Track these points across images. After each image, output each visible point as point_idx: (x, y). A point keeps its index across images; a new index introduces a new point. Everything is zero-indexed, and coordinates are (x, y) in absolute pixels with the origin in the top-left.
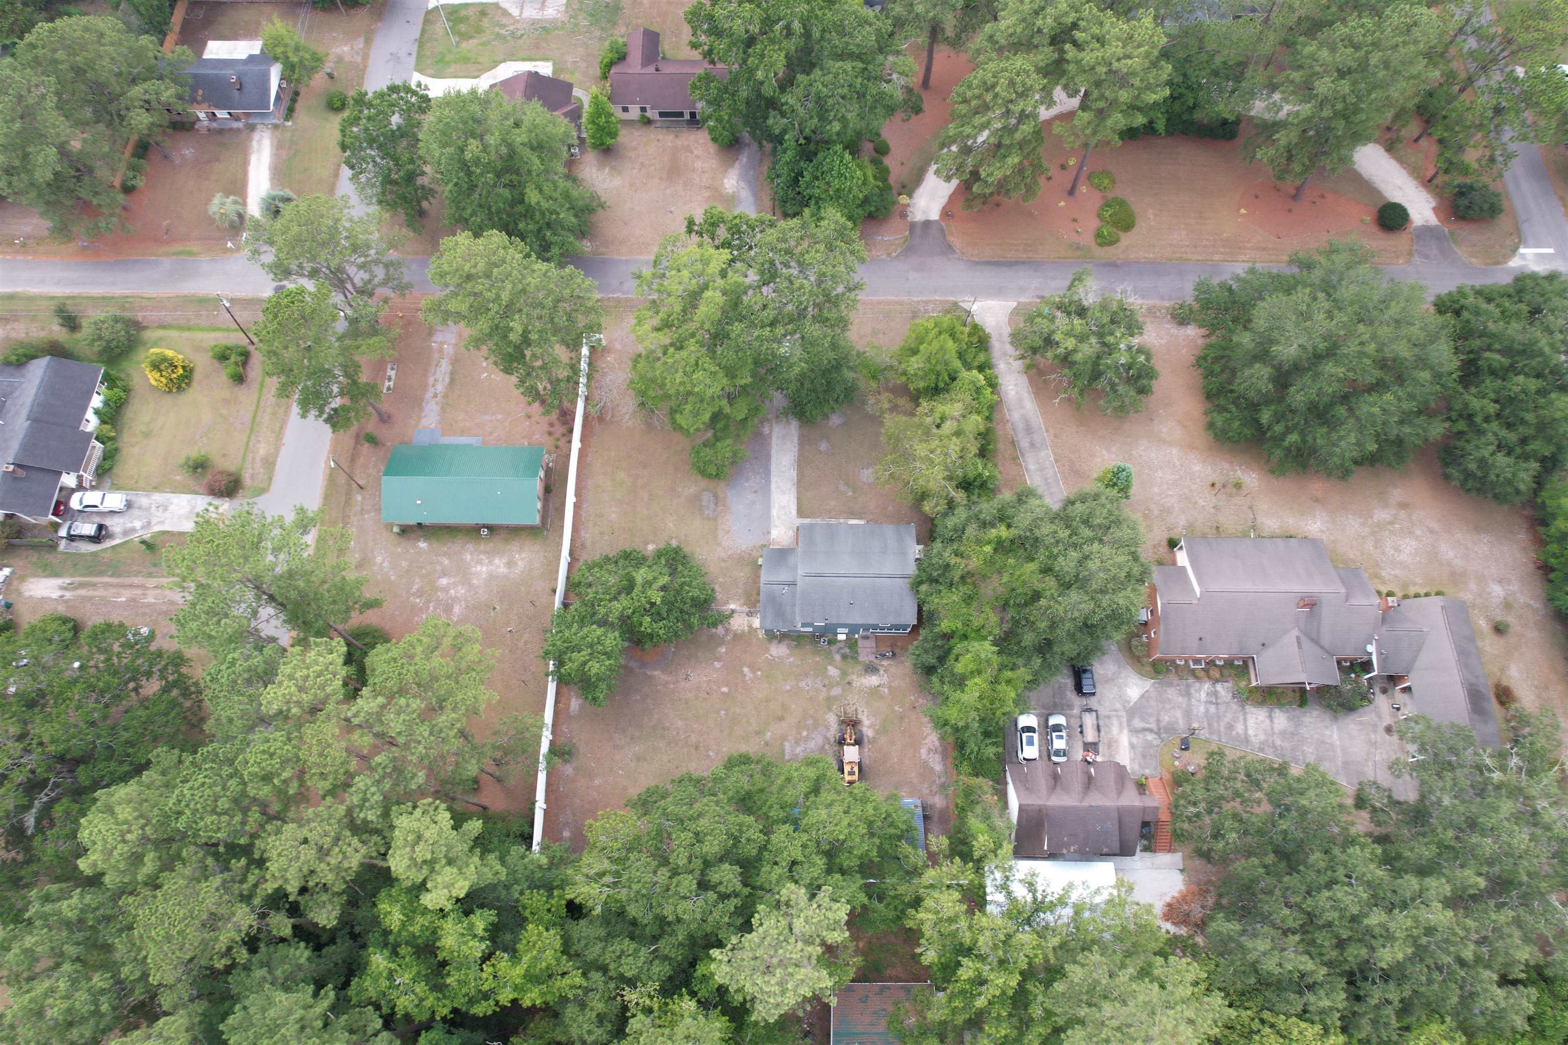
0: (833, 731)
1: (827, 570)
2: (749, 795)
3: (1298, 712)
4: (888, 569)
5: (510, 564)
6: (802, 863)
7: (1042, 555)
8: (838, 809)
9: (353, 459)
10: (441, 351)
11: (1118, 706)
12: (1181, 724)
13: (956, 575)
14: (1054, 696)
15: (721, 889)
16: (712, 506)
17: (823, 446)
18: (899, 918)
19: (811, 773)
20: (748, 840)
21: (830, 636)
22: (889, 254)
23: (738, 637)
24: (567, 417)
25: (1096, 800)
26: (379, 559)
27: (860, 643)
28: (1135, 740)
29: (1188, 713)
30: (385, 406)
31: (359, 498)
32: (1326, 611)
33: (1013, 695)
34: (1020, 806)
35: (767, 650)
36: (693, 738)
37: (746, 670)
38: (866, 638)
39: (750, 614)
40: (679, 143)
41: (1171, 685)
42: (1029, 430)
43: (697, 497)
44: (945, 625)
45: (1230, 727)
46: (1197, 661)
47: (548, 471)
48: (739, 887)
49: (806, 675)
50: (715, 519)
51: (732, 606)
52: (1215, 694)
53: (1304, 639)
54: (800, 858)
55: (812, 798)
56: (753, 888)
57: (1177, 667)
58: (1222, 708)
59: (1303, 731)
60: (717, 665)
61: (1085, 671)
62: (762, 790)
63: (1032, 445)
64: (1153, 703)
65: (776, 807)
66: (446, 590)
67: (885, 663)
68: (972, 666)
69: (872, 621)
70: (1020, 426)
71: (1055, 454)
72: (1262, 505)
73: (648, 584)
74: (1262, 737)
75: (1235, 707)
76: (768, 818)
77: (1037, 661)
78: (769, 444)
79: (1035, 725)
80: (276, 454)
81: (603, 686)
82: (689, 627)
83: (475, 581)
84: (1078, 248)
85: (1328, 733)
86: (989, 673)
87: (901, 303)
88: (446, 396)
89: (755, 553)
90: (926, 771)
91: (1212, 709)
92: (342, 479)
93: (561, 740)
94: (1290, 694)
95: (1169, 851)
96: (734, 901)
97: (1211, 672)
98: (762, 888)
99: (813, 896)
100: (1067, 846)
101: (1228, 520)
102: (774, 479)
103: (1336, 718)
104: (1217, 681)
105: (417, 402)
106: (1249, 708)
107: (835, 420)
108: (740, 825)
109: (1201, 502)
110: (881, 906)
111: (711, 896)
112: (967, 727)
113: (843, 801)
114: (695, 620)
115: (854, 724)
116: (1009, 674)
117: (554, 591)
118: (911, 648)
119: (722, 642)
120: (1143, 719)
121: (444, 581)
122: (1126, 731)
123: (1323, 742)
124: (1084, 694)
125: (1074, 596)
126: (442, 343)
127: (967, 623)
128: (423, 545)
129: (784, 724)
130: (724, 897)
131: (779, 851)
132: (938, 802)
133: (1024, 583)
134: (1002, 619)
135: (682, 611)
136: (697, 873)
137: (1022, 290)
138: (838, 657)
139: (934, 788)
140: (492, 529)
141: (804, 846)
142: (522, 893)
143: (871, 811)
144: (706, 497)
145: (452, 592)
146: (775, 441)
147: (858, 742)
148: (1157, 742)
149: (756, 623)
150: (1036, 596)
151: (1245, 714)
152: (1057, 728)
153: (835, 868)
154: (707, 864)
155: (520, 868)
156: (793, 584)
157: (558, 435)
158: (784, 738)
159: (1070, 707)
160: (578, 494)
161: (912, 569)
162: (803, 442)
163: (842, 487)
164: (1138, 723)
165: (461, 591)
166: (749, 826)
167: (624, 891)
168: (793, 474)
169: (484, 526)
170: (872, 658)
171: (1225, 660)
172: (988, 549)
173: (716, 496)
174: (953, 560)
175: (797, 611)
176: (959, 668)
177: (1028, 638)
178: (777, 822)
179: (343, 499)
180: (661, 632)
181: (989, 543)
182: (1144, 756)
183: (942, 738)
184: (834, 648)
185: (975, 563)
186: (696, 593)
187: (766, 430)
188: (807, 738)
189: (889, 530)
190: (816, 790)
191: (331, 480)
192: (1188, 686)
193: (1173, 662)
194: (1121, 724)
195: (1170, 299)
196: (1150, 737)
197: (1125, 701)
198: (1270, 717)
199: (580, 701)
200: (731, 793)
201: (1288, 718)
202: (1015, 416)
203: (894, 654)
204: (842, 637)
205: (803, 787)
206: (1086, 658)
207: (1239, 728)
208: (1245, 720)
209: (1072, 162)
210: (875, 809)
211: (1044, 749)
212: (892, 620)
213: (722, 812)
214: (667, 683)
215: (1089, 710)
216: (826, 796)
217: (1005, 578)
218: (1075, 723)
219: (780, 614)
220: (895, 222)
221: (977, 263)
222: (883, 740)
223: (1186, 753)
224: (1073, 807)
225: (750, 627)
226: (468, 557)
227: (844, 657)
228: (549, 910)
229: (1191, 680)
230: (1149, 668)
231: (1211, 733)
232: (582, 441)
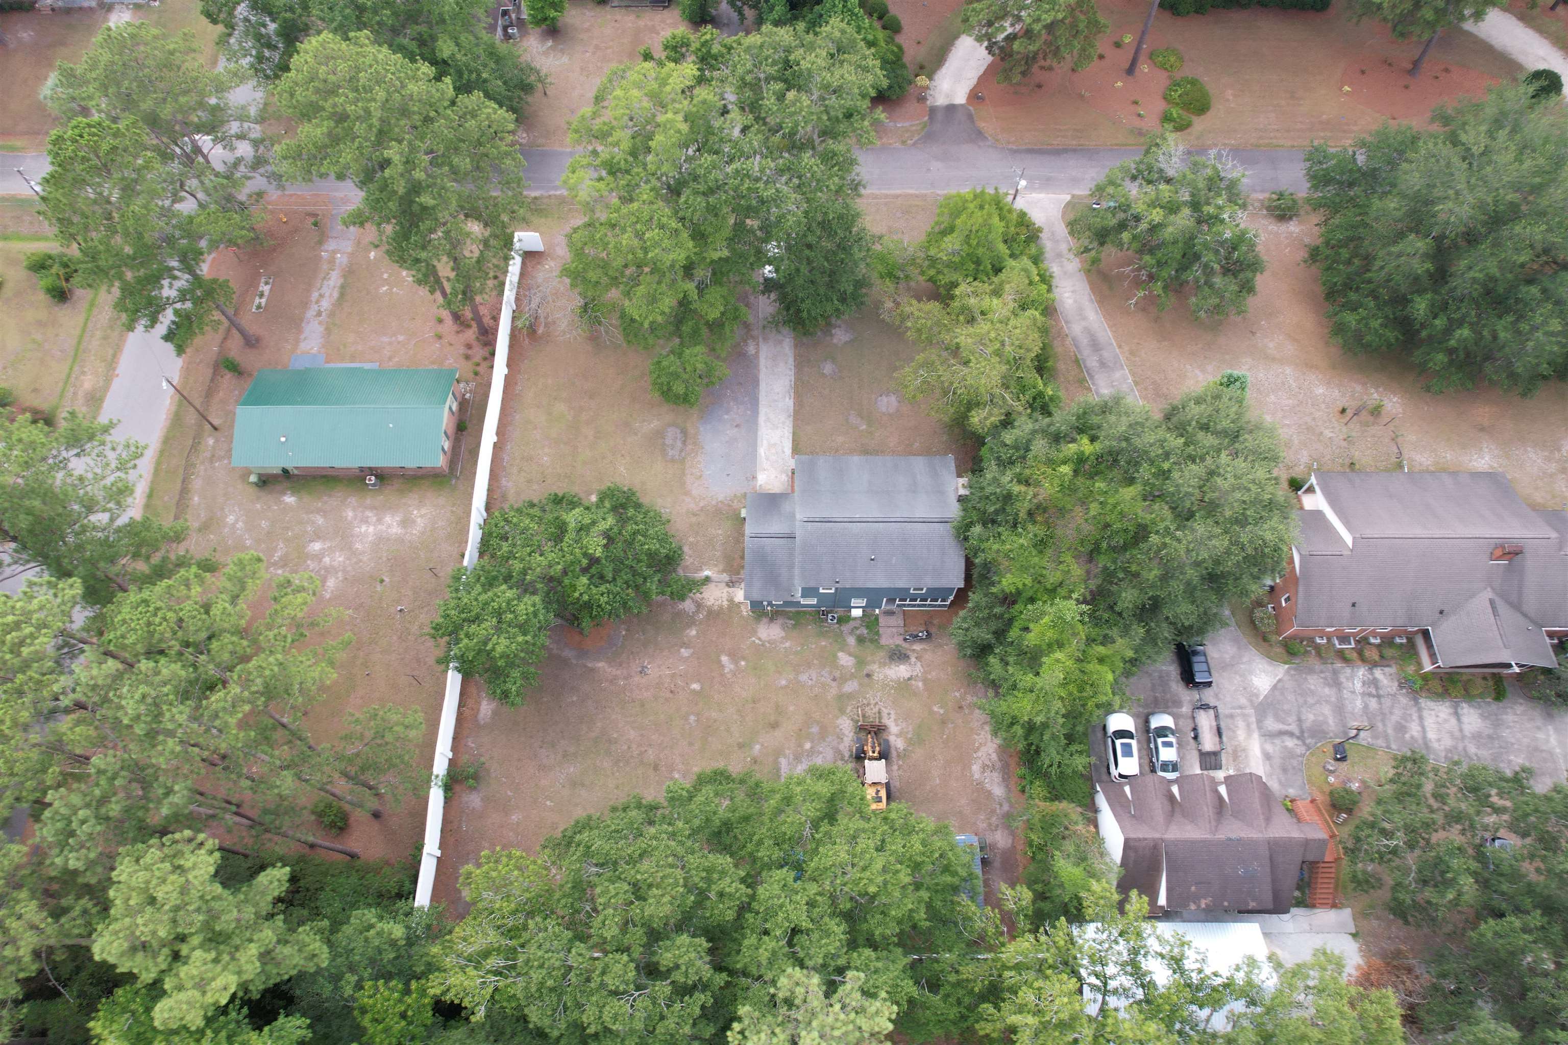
0: (848, 741)
1: (836, 514)
2: (727, 826)
3: (1494, 706)
4: (921, 512)
5: (406, 522)
6: (808, 932)
7: (1145, 472)
8: (866, 843)
9: (209, 394)
10: (332, 261)
11: (1243, 701)
12: (1332, 723)
13: (1023, 508)
14: (1153, 689)
15: (678, 977)
16: (679, 444)
17: (828, 368)
18: (963, 1018)
19: (824, 788)
20: (721, 895)
21: (840, 611)
22: (904, 142)
23: (714, 615)
24: (487, 336)
25: (1233, 830)
26: (231, 519)
27: (882, 621)
28: (1269, 748)
29: (1340, 709)
30: (253, 329)
31: (211, 442)
32: (1530, 563)
33: (1110, 677)
34: (1127, 842)
35: (754, 632)
36: (651, 755)
37: (724, 659)
38: (890, 613)
39: (731, 584)
40: (641, 23)
41: (1311, 671)
42: (1096, 346)
43: (659, 434)
44: (1008, 582)
45: (1401, 728)
46: (1344, 639)
47: (463, 404)
48: (707, 972)
49: (809, 665)
50: (683, 461)
51: (707, 573)
52: (1375, 682)
53: (1500, 604)
54: (805, 924)
55: (825, 827)
56: (731, 972)
57: (1317, 647)
58: (1387, 702)
59: (1505, 733)
60: (685, 652)
61: (1195, 653)
62: (746, 819)
63: (1103, 364)
64: (1291, 697)
65: (768, 842)
66: (318, 557)
67: (917, 647)
68: (1050, 635)
69: (901, 584)
70: (1084, 341)
71: (1133, 374)
72: (1410, 437)
73: (583, 529)
74: (1448, 742)
75: (1404, 700)
76: (754, 860)
77: (1139, 631)
78: (757, 366)
79: (1132, 729)
80: (106, 388)
81: (515, 673)
82: (645, 596)
83: (358, 546)
84: (1141, 134)
85: (1541, 735)
86: (1075, 645)
87: (923, 197)
88: (332, 314)
89: (735, 504)
90: (981, 793)
91: (1373, 703)
92: (191, 418)
93: (464, 758)
94: (1479, 681)
95: (1334, 906)
96: (702, 998)
97: (1367, 653)
98: (745, 974)
99: (831, 988)
100: (1196, 899)
101: (1363, 454)
102: (763, 410)
103: (1549, 716)
104: (1375, 665)
105: (296, 323)
106: (1424, 702)
107: (840, 336)
108: (709, 870)
109: (1328, 433)
110: (936, 999)
111: (663, 988)
112: (1045, 725)
113: (874, 831)
114: (652, 586)
115: (878, 731)
116: (1101, 650)
117: (463, 556)
118: (957, 621)
119: (691, 622)
120: (1278, 719)
121: (317, 546)
122: (1256, 735)
123: (1536, 749)
124: (1197, 685)
125: (1200, 527)
126: (335, 252)
127: (1038, 580)
128: (290, 499)
129: (778, 733)
130: (684, 991)
131: (770, 913)
132: (1001, 839)
133: (1122, 514)
134: (1088, 572)
135: (635, 573)
136: (637, 952)
137: (1075, 181)
138: (851, 640)
139: (994, 820)
140: (383, 476)
141: (811, 904)
142: (359, 986)
143: (918, 847)
144: (672, 434)
145: (327, 560)
146: (763, 362)
147: (884, 755)
148: (1300, 750)
149: (739, 595)
150: (1141, 533)
151: (1420, 710)
152: (1162, 732)
153: (861, 941)
154: (654, 936)
155: (358, 944)
156: (792, 537)
157: (477, 359)
158: (778, 752)
159: (1178, 703)
160: (501, 431)
161: (954, 511)
162: (801, 364)
163: (854, 420)
164: (1271, 724)
165: (340, 558)
166: (723, 873)
167: (521, 982)
168: (789, 403)
169: (372, 471)
170: (899, 641)
171: (1383, 637)
172: (1065, 469)
173: (684, 432)
174: (1017, 488)
175: (797, 571)
176: (1032, 639)
177: (1128, 597)
178: (769, 867)
179: (190, 442)
180: (604, 599)
181: (1064, 463)
182: (1285, 770)
183: (1003, 750)
184: (846, 628)
185: (1048, 489)
186: (654, 546)
187: (751, 349)
188: (812, 753)
189: (919, 464)
190: (831, 816)
191: (177, 420)
192: (1335, 673)
193: (1311, 640)
194: (1248, 725)
195: (1262, 191)
196: (1290, 743)
197: (1252, 695)
198: (1457, 715)
199: (494, 705)
200: (696, 822)
201: (1482, 716)
202: (1076, 329)
203: (929, 635)
204: (857, 613)
205: (811, 810)
206: (1201, 631)
207: (1414, 729)
208: (1421, 718)
209: (1128, 39)
210: (924, 843)
211: (1147, 761)
212: (929, 582)
213: (680, 851)
214: (616, 678)
215: (1205, 707)
216: (847, 823)
217: (1094, 509)
218: (1187, 725)
219: (772, 578)
220: (911, 107)
221: (1016, 151)
222: (918, 754)
223: (1343, 766)
224: (1204, 841)
225: (731, 600)
226: (350, 514)
227: (861, 640)
228: (403, 1016)
229: (1339, 665)
230: (1279, 650)
231: (1375, 737)
232: (509, 365)
